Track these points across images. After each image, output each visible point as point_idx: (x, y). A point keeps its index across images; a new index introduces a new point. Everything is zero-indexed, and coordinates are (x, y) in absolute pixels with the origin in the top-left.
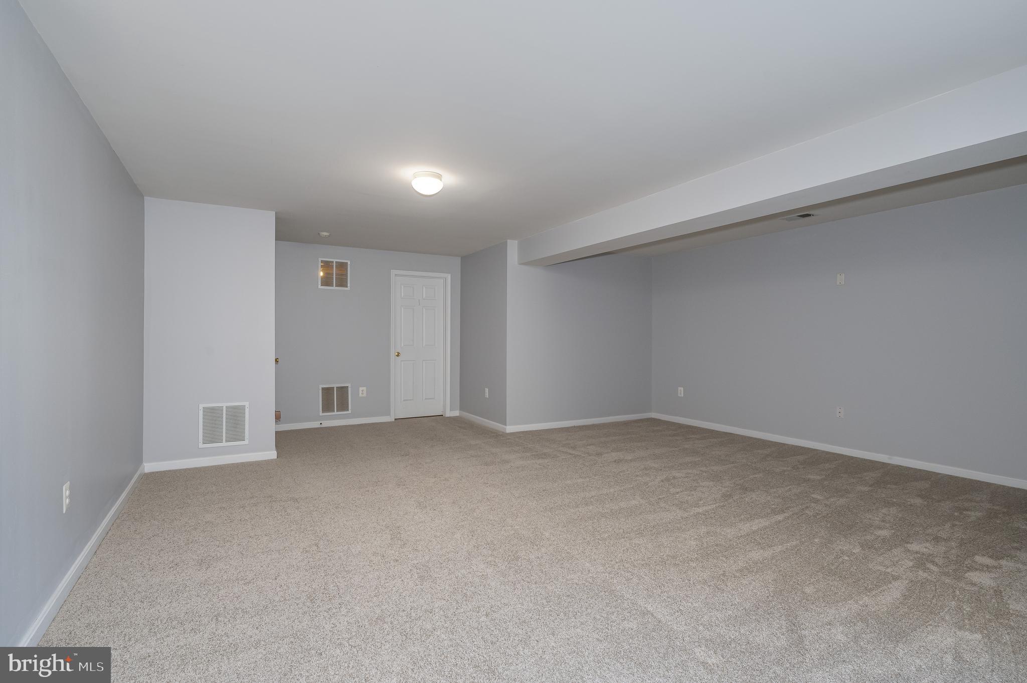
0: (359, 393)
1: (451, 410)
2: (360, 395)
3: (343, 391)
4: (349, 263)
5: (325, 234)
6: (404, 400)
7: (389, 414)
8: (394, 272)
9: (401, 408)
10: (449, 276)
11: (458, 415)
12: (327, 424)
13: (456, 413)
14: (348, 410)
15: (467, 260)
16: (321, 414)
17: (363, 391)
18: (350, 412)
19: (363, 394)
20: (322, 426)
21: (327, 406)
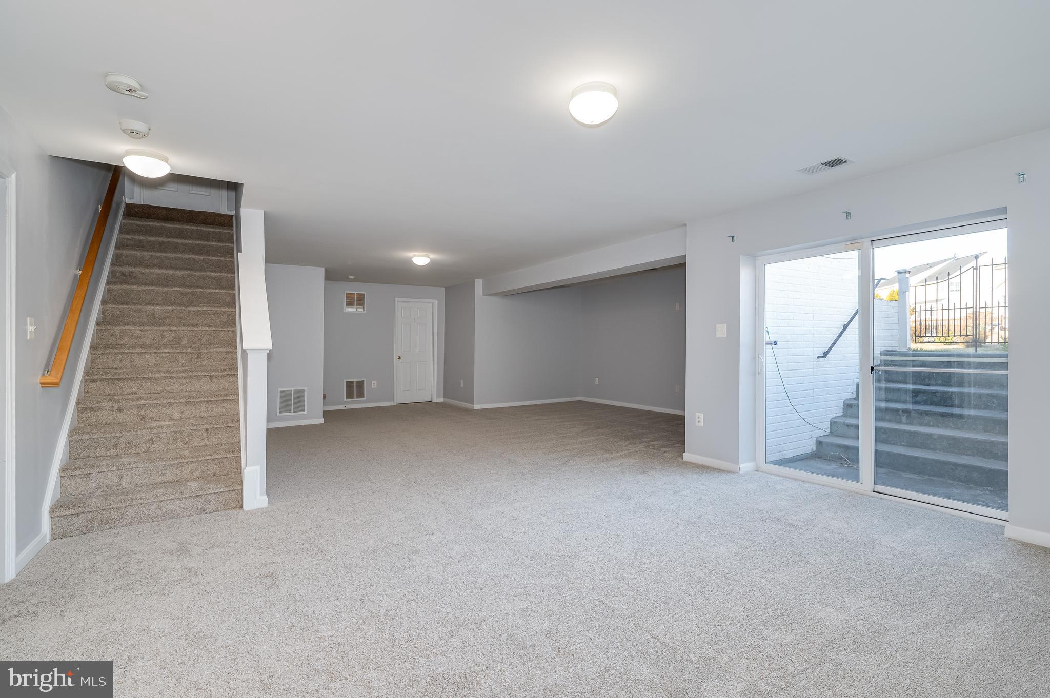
0: (371, 386)
1: (437, 398)
2: (373, 387)
3: (360, 384)
4: (365, 294)
5: (352, 277)
6: (404, 391)
7: (392, 400)
8: (397, 299)
9: (401, 397)
10: (436, 302)
11: (442, 401)
12: (349, 407)
13: (441, 400)
14: (364, 397)
15: (449, 290)
16: (345, 400)
17: (374, 384)
18: (365, 398)
19: (374, 386)
20: (345, 408)
21: (349, 395)
